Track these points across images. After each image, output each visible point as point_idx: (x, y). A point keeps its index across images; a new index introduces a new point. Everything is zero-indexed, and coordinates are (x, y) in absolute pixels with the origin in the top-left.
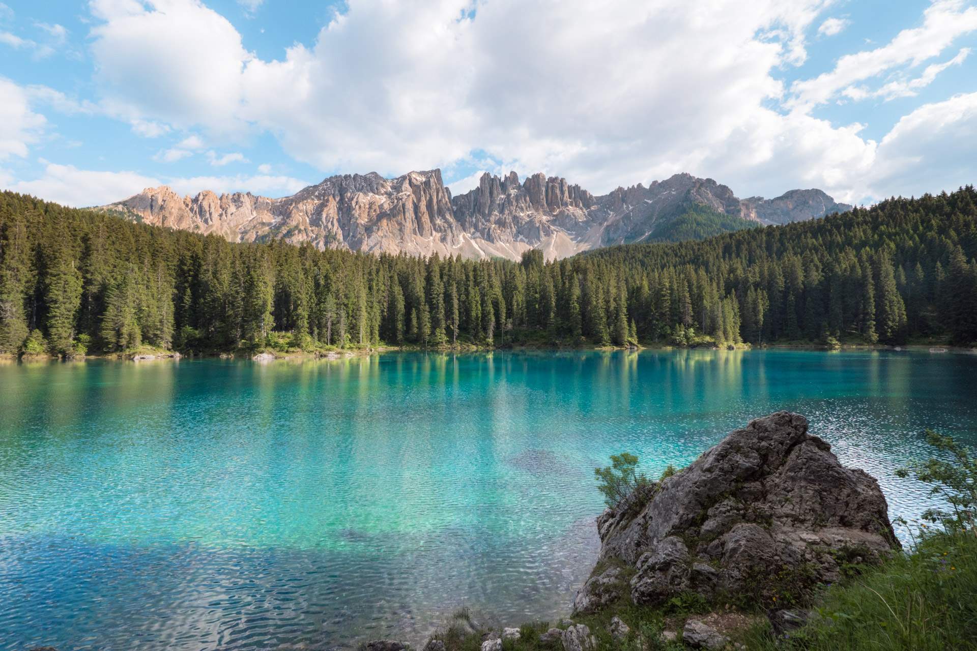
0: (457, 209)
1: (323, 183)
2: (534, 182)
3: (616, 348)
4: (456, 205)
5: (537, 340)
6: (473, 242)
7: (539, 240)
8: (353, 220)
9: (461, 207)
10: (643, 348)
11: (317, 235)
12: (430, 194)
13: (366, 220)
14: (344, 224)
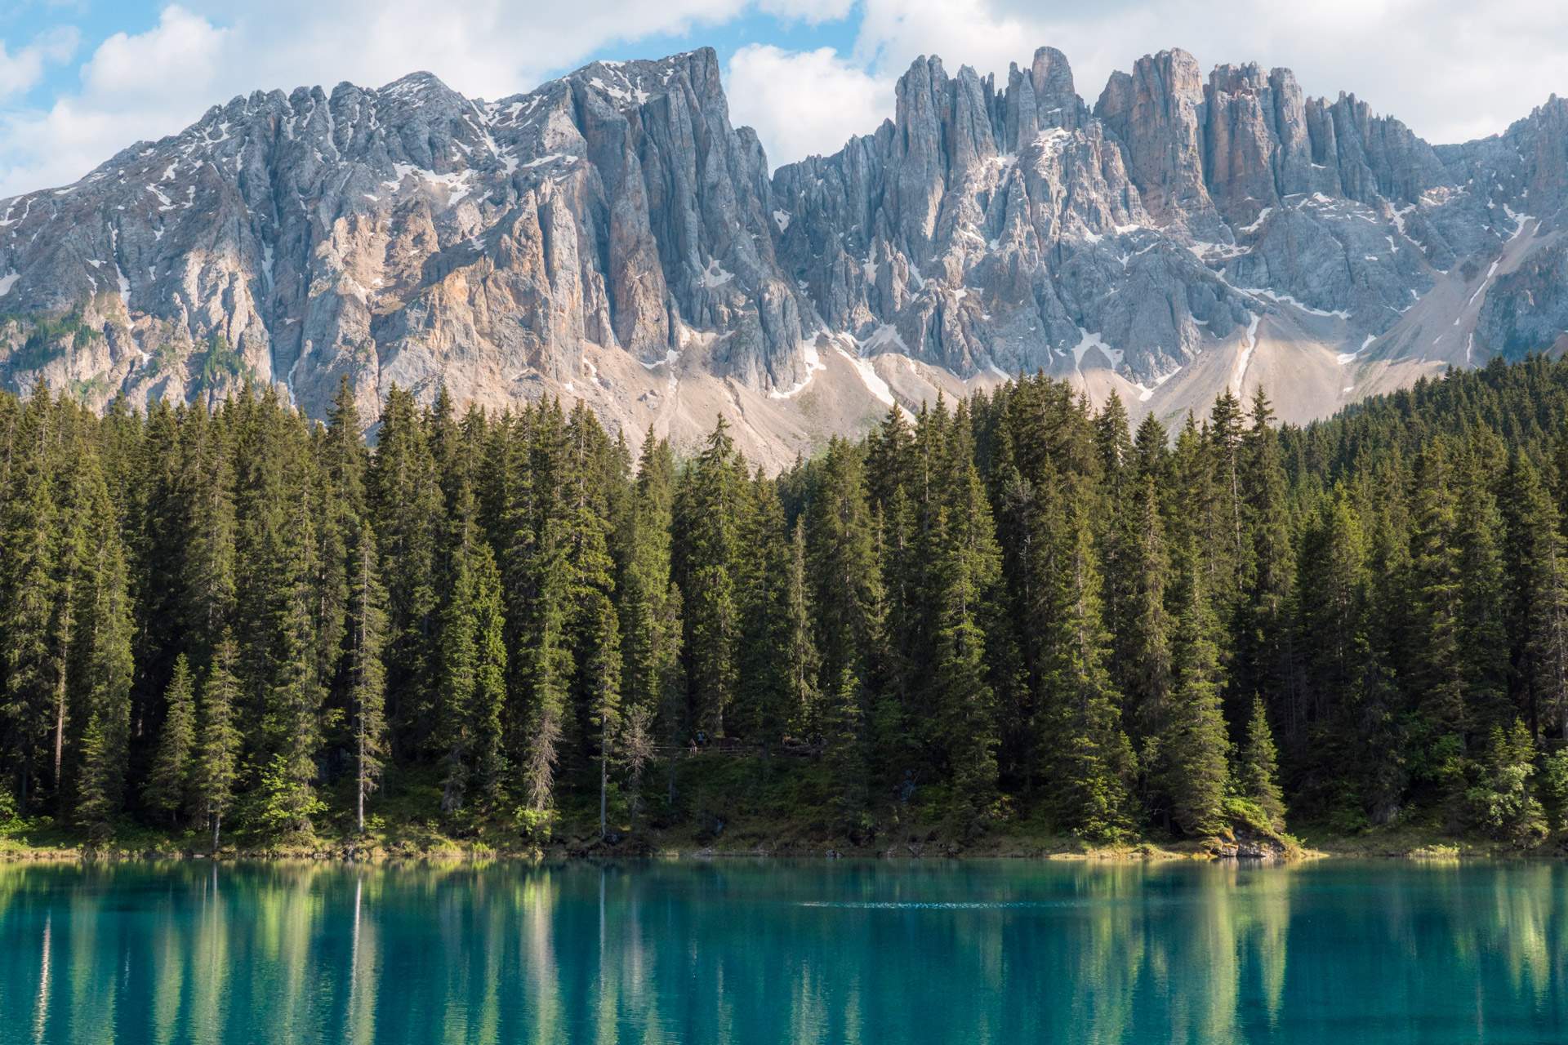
0: (793, 223)
1: (199, 127)
2: (1146, 91)
3: (1160, 857)
4: (789, 207)
5: (780, 813)
6: (865, 370)
7: (1179, 356)
8: (318, 287)
9: (811, 213)
10: (1316, 856)
11: (157, 354)
12: (666, 159)
13: (379, 282)
14: (280, 302)
